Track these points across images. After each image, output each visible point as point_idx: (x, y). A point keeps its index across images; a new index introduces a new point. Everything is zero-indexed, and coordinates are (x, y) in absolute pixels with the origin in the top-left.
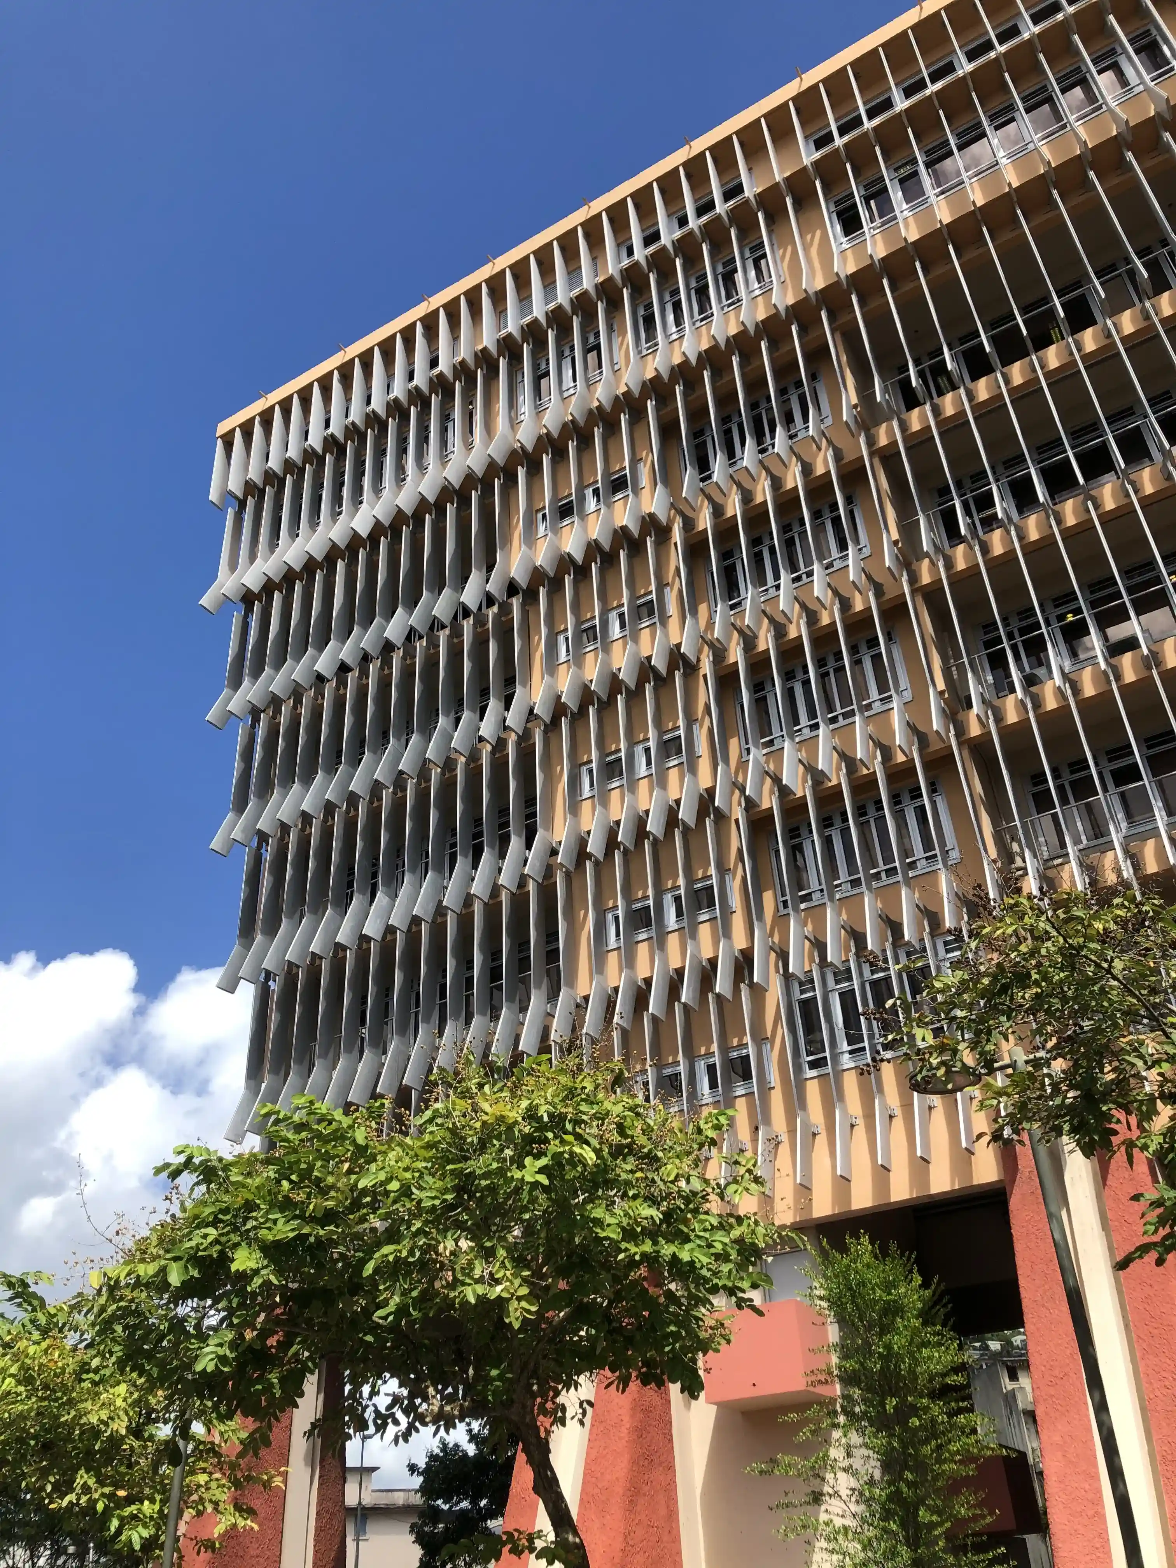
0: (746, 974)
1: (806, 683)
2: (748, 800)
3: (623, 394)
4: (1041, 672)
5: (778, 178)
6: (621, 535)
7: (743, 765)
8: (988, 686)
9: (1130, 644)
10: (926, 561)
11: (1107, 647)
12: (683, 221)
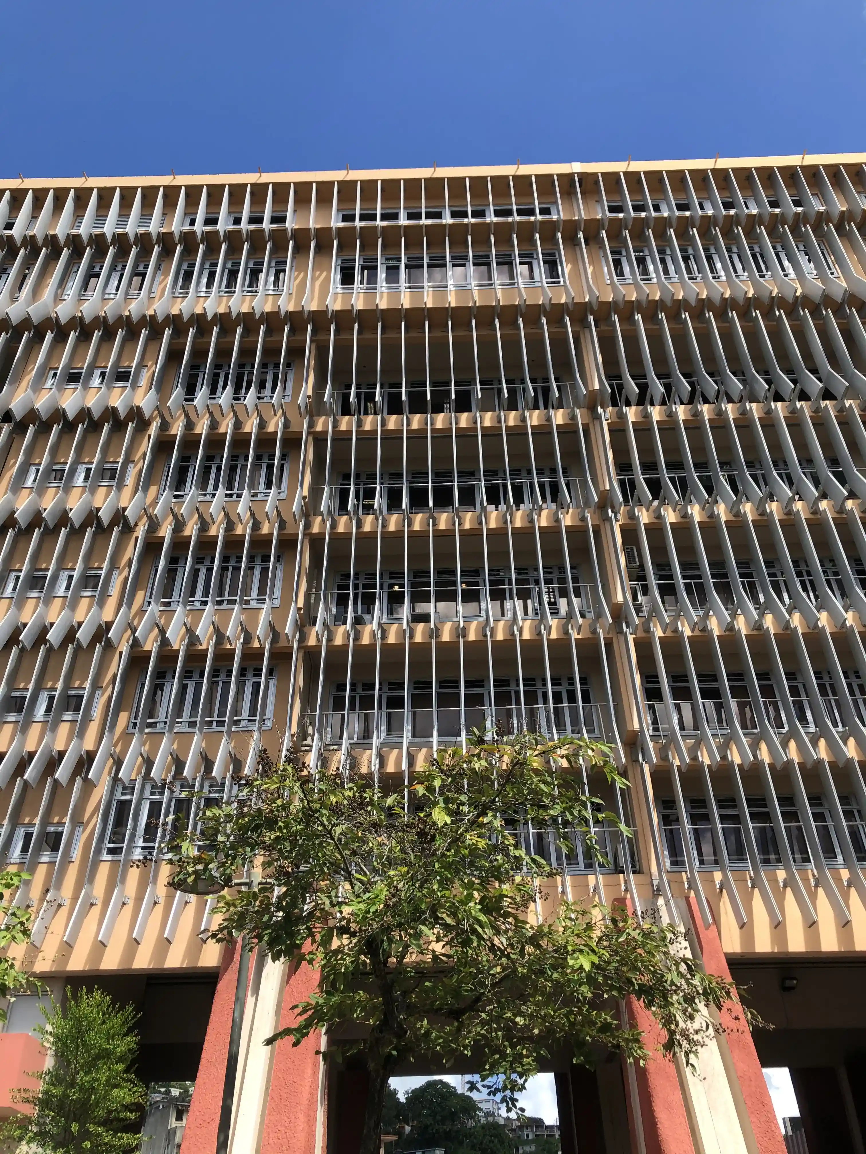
0: (85, 770)
1: (210, 570)
2: (135, 640)
3: (150, 316)
4: (367, 617)
5: (311, 225)
6: (110, 414)
7: (141, 612)
8: (331, 614)
9: (425, 618)
10: (320, 517)
11: (412, 616)
12: (237, 221)
